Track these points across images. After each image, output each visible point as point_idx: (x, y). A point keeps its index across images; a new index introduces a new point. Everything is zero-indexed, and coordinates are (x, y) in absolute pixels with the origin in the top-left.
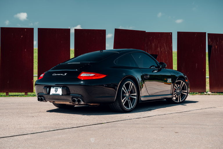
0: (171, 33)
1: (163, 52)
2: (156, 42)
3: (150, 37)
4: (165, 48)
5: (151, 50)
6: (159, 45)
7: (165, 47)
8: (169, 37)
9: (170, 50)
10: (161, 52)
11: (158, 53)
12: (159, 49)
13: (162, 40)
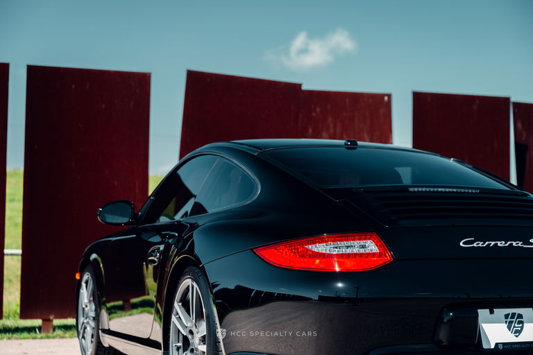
3: (313, 106)
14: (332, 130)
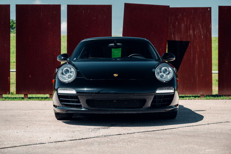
0: (210, 8)
1: (197, 36)
2: (187, 22)
3: (178, 14)
4: (200, 31)
5: (179, 34)
6: (191, 26)
7: (201, 29)
8: (207, 14)
9: (208, 33)
10: (195, 36)
11: (190, 38)
12: (191, 32)
13: (196, 18)
14: (186, 23)
